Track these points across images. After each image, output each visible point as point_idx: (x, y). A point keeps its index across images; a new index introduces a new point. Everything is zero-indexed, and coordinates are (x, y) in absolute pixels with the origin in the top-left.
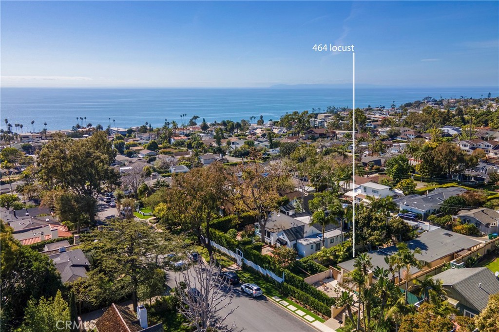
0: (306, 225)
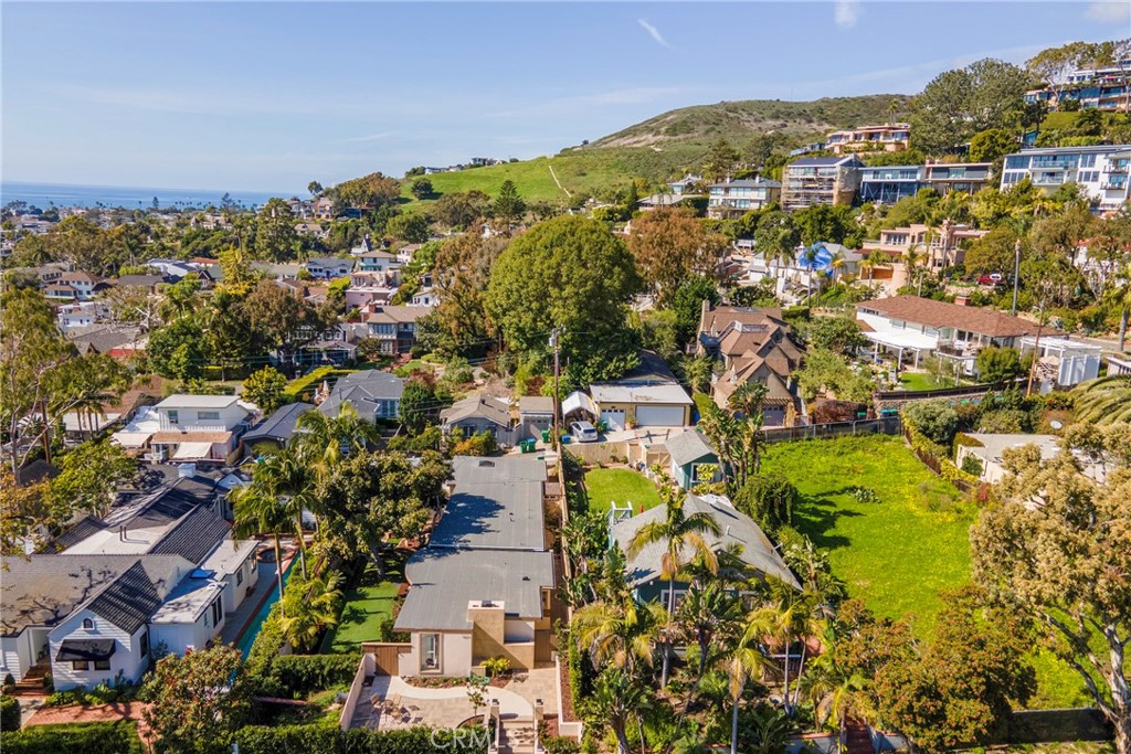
0: (144, 560)
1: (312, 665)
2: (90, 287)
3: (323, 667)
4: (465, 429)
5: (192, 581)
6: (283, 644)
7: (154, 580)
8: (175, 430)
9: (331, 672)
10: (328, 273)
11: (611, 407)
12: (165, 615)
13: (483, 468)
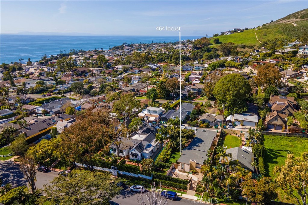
0: (142, 141)
1: (164, 164)
2: (138, 71)
3: (166, 165)
4: (203, 121)
5: (149, 146)
6: (161, 160)
7: (143, 145)
8: (149, 114)
9: (167, 166)
10: (187, 69)
11: (238, 121)
12: (145, 151)
13: (203, 132)
